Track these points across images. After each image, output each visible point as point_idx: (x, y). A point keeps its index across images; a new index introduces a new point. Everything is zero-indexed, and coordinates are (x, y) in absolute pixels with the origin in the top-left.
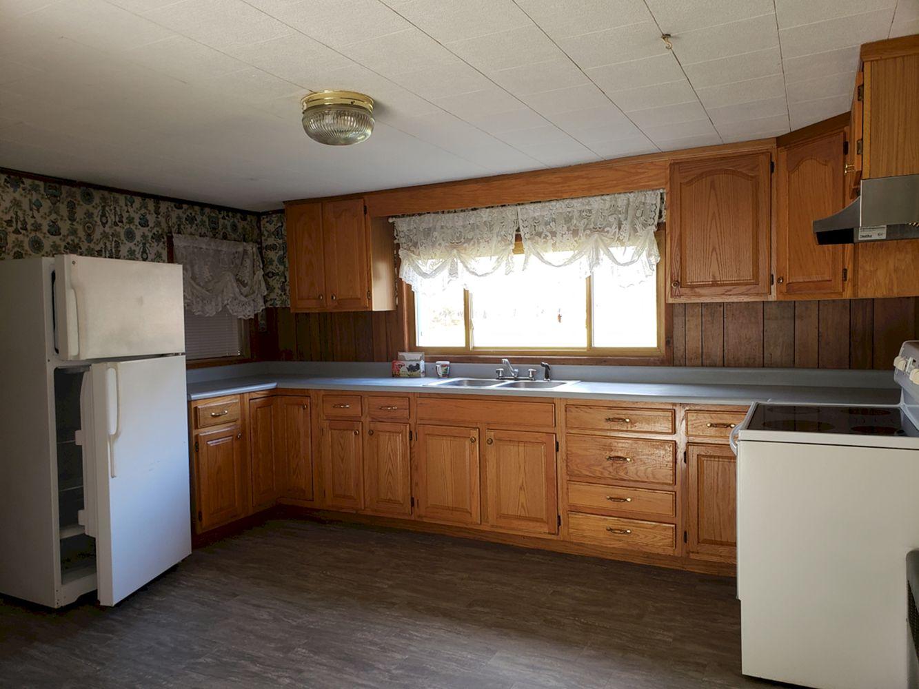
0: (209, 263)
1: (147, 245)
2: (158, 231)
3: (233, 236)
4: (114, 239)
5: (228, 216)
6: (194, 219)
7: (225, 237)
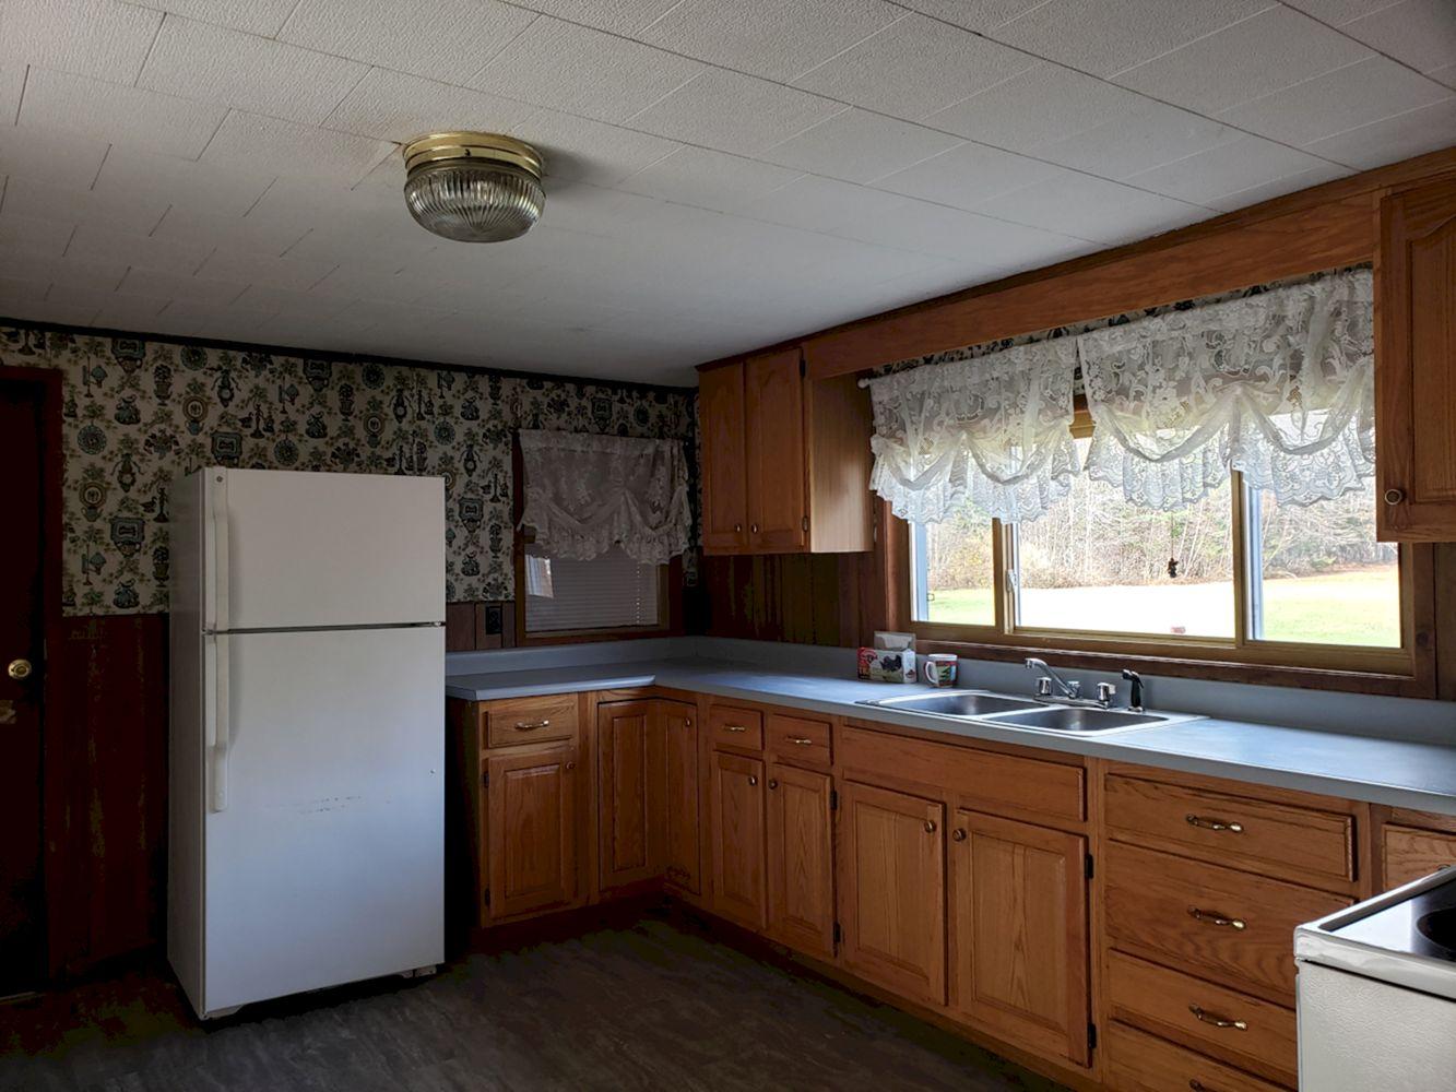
0: (587, 475)
1: (476, 448)
2: (495, 426)
3: (639, 429)
4: (417, 440)
5: (630, 396)
6: (564, 404)
7: (623, 432)
